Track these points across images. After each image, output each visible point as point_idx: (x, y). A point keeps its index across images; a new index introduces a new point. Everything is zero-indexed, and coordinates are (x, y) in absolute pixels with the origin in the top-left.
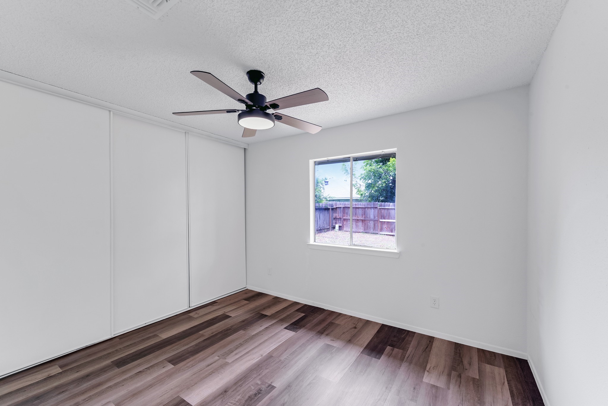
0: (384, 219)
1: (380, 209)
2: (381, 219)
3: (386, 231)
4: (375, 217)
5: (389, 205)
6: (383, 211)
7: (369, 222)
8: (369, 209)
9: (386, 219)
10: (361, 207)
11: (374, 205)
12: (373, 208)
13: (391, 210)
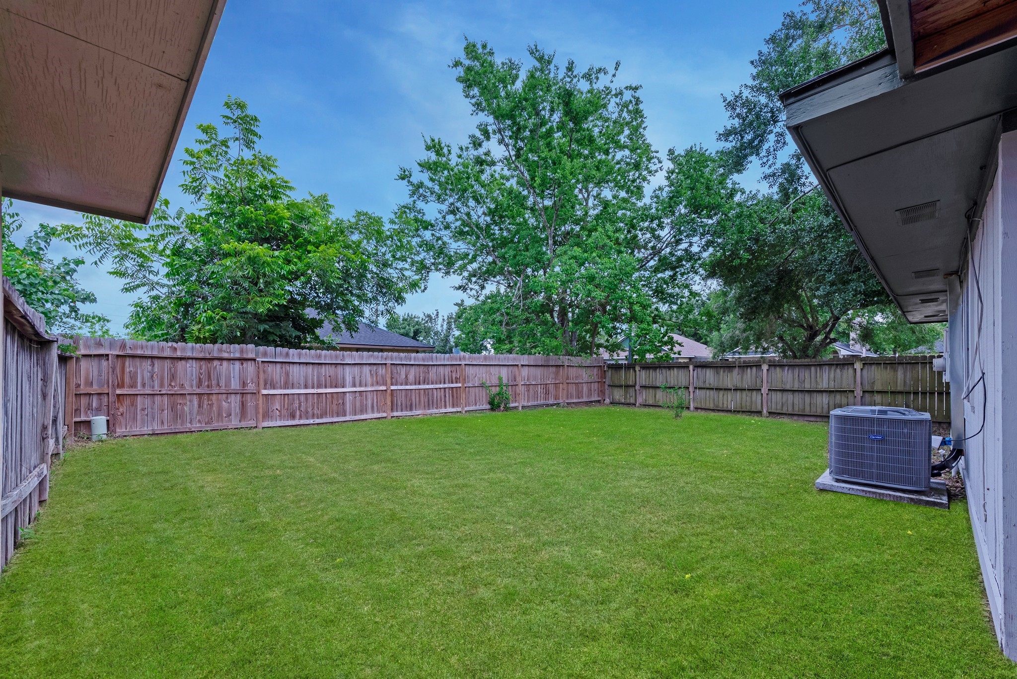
0: (274, 389)
1: (262, 362)
2: (265, 389)
3: (278, 418)
4: (244, 384)
5: (287, 355)
6: (270, 368)
7: (227, 398)
8: (225, 363)
9: (277, 389)
10: (195, 355)
11: (242, 351)
12: (239, 359)
13: (291, 365)
